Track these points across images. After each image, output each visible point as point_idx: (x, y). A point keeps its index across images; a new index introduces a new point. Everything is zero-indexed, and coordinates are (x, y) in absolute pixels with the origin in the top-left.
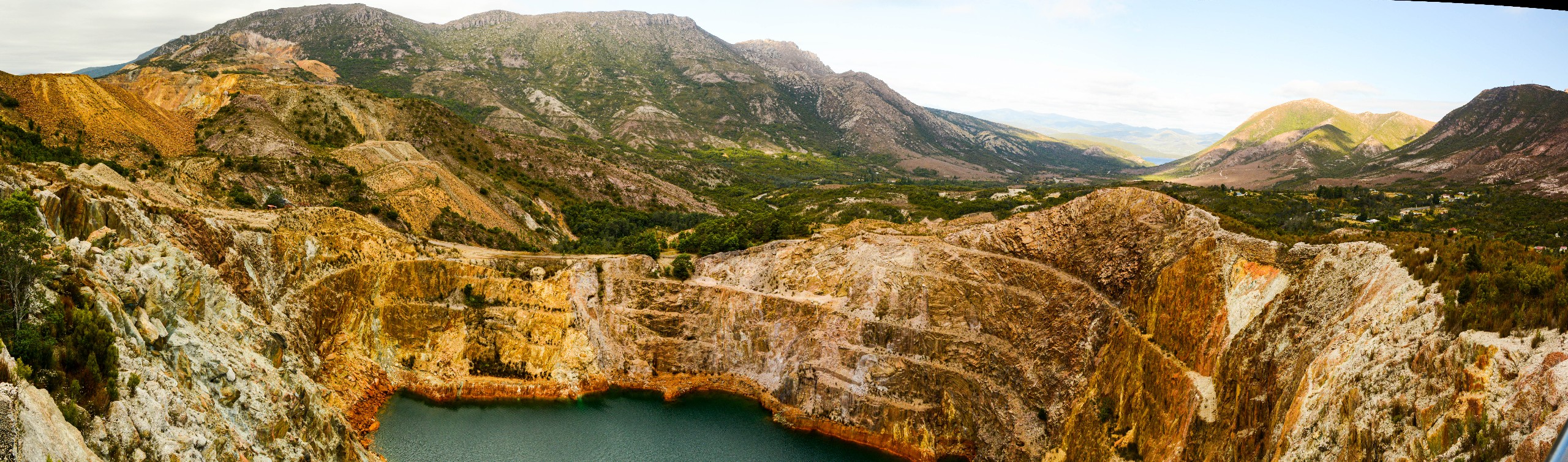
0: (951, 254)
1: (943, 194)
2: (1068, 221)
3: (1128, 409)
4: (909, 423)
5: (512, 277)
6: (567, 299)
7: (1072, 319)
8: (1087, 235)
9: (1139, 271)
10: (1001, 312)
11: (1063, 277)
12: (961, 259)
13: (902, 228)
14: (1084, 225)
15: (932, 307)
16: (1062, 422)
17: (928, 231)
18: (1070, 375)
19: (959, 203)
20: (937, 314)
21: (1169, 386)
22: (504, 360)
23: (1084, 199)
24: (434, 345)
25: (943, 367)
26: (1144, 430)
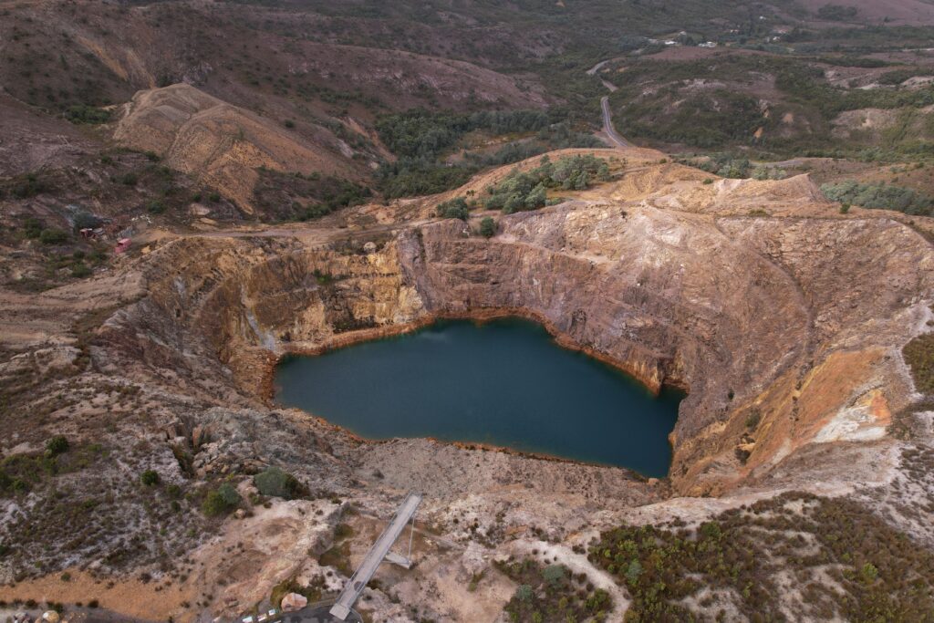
5: (350, 254)
6: (397, 264)
12: (721, 249)
22: (357, 317)
24: (302, 321)
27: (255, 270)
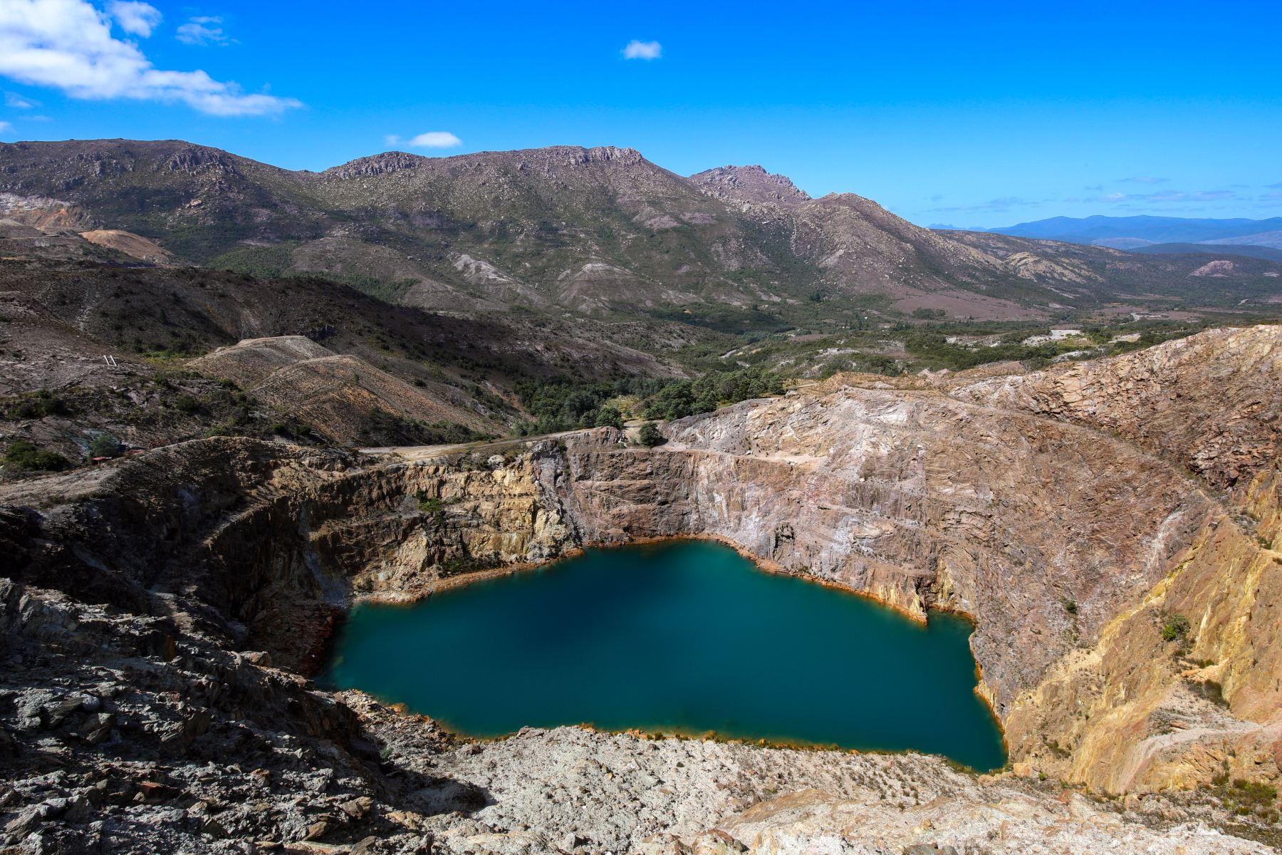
0: (957, 411)
1: (952, 340)
2: (1146, 375)
3: (1214, 637)
4: (897, 585)
6: (533, 482)
7: (1134, 506)
8: (1179, 396)
10: (1021, 484)
11: (1124, 450)
13: (894, 381)
14: (1175, 382)
15: (929, 471)
16: (1100, 623)
17: (928, 384)
18: (1122, 573)
19: (975, 350)
20: (934, 479)
23: (1180, 343)
24: (392, 562)
25: (941, 535)
26: (1240, 673)
27: (327, 488)
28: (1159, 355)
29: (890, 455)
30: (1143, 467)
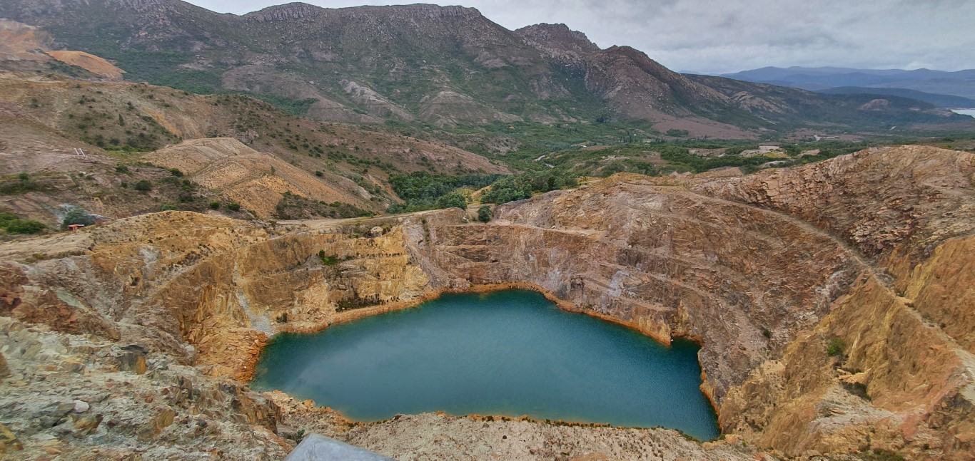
0: (695, 201)
1: (693, 151)
2: (824, 179)
3: (862, 354)
4: (651, 318)
5: (357, 237)
6: (403, 246)
7: (811, 266)
8: (845, 193)
9: (909, 236)
10: (736, 251)
11: (806, 228)
12: (704, 206)
13: (654, 179)
14: (843, 183)
15: (675, 241)
16: (785, 343)
17: (676, 182)
18: (800, 310)
19: (708, 158)
20: (678, 246)
21: (923, 353)
22: (361, 296)
23: (849, 157)
24: (302, 301)
25: (682, 284)
26: (879, 378)
27: (254, 249)
28: (834, 165)
29: (649, 230)
30: (818, 240)
